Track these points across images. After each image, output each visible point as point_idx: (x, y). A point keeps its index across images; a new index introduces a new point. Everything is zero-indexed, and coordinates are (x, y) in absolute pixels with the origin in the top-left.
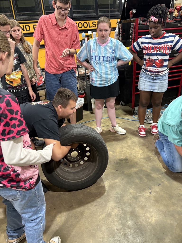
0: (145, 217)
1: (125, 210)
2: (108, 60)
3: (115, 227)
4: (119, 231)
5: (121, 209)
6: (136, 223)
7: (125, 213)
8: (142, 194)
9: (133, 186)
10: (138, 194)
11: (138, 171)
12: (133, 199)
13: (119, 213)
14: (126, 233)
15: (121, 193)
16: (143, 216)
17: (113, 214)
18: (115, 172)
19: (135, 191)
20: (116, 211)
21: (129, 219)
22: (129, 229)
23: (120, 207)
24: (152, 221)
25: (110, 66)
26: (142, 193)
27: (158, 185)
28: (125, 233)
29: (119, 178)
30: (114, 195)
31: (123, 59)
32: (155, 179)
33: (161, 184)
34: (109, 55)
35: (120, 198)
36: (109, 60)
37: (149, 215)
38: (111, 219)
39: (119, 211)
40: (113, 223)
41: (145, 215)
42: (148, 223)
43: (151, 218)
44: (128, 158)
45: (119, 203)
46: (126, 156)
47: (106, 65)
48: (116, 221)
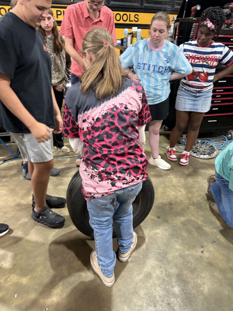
0: (195, 283)
1: (169, 271)
2: (160, 71)
3: (156, 293)
4: (162, 298)
5: (164, 270)
6: (183, 291)
7: (169, 275)
8: (191, 253)
9: (180, 241)
10: (187, 252)
11: (186, 221)
12: (180, 258)
13: (162, 275)
14: (171, 302)
15: (164, 248)
16: (193, 282)
17: (154, 275)
18: (156, 219)
19: (182, 248)
20: (158, 272)
21: (174, 284)
22: (175, 297)
23: (162, 267)
24: (204, 290)
25: (161, 79)
26: (191, 251)
27: (213, 243)
28: (169, 302)
29: (161, 228)
30: (155, 250)
31: (179, 72)
32: (208, 235)
33: (215, 242)
34: (161, 64)
35: (162, 255)
36: (162, 71)
37: (201, 281)
38: (151, 282)
39: (162, 272)
40: (154, 287)
41: (195, 281)
42: (199, 292)
43: (203, 286)
44: (173, 202)
45: (161, 261)
46: (170, 200)
47: (157, 77)
48: (158, 285)
